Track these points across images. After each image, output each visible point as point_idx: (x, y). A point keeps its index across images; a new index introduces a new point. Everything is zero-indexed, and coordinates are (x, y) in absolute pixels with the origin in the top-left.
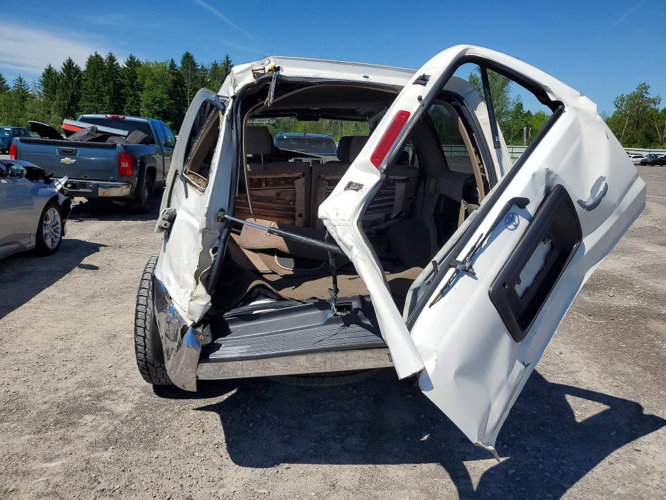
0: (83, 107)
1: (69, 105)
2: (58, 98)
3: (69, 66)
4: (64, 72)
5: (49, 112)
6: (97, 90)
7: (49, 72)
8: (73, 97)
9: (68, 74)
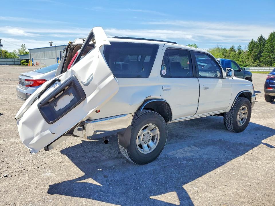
0: (264, 55)
1: (258, 55)
2: (253, 52)
3: (261, 39)
4: (258, 41)
5: (249, 58)
6: (272, 47)
7: (252, 42)
8: (260, 51)
9: (260, 42)
